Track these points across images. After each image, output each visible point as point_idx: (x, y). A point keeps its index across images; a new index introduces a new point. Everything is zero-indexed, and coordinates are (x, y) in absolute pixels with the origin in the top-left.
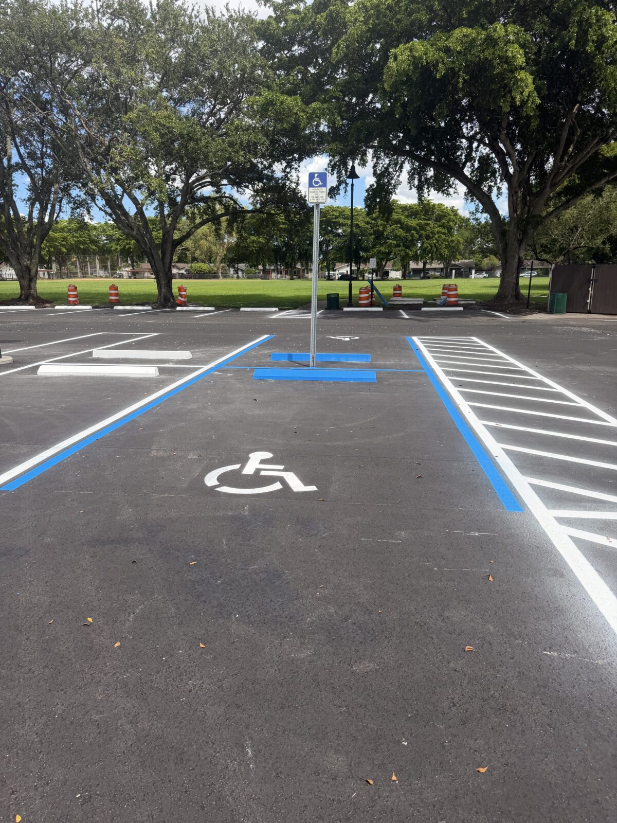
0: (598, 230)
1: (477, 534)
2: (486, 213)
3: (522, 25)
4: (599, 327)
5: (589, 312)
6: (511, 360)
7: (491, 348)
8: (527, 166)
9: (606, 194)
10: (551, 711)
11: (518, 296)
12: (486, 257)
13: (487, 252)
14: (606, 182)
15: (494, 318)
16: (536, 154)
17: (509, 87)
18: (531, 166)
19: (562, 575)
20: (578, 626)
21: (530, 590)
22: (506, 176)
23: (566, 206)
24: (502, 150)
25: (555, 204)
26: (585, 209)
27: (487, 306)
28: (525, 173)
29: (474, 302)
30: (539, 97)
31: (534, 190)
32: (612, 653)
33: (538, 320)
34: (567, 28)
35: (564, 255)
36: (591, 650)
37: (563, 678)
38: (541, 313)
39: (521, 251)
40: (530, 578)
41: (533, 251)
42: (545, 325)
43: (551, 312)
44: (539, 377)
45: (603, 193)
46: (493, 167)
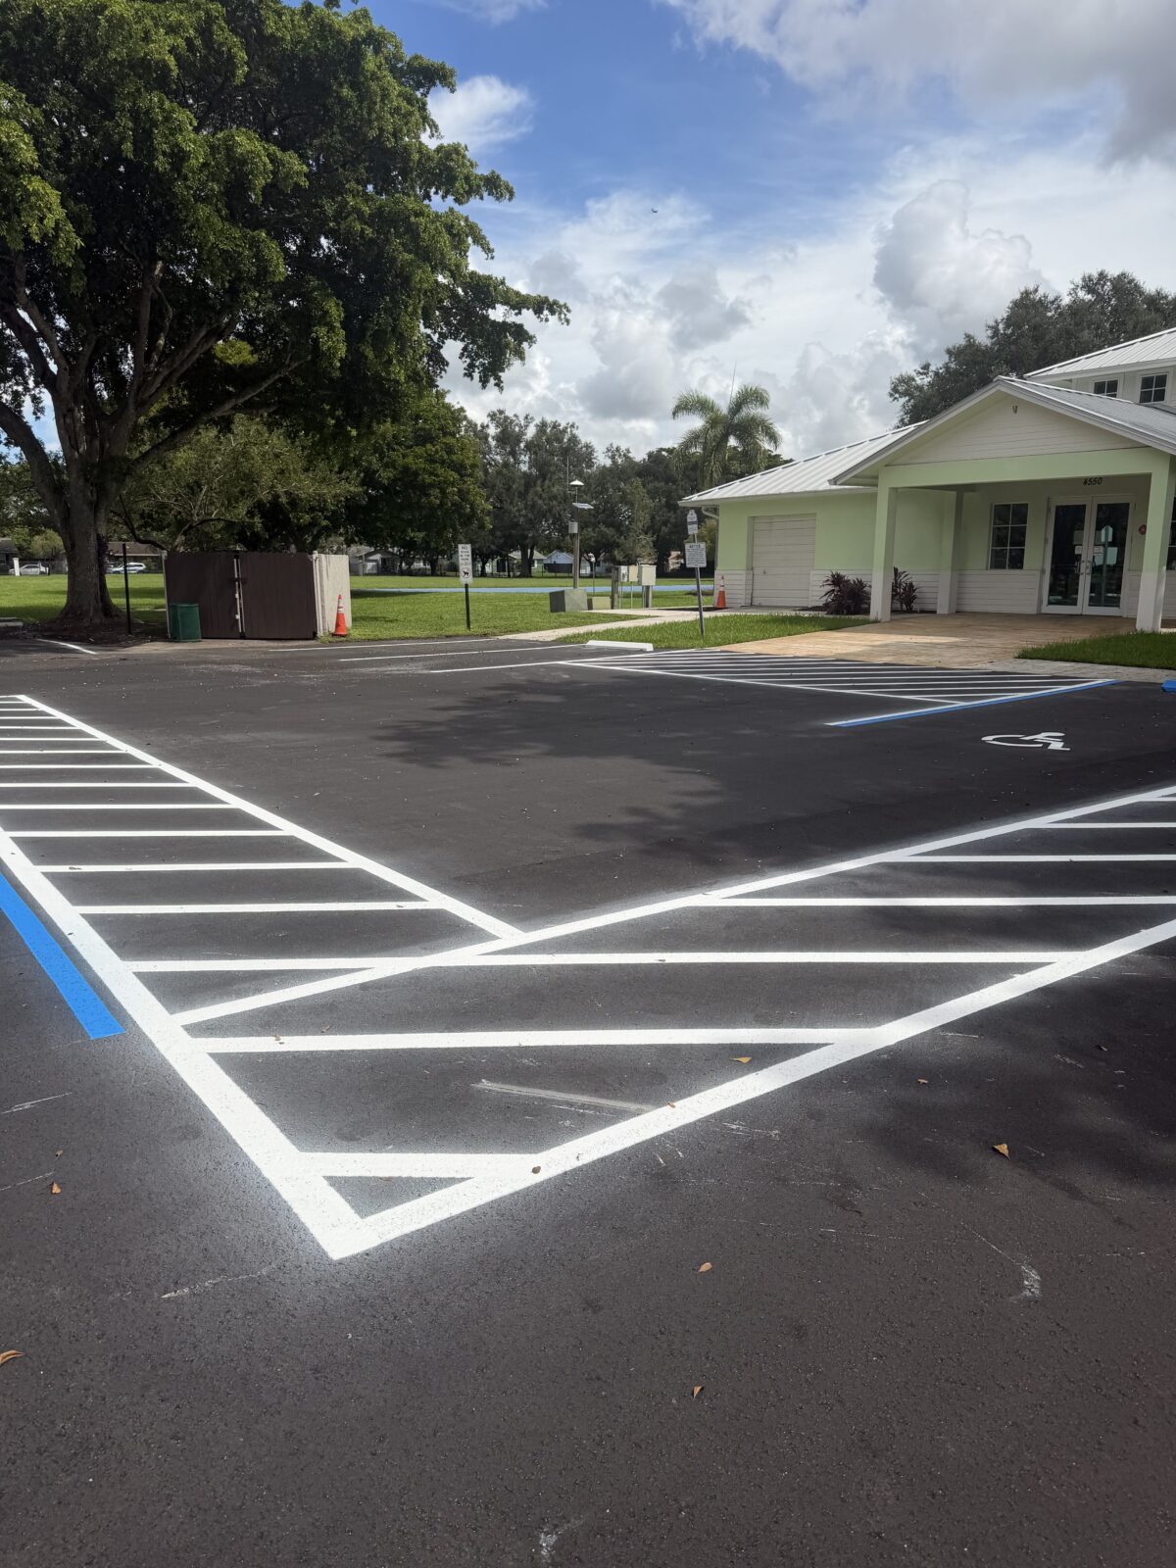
0: (237, 490)
1: (27, 1105)
2: (16, 445)
3: (21, 87)
4: (260, 663)
5: (243, 637)
6: (100, 736)
7: (58, 715)
8: (84, 361)
9: (237, 428)
10: (178, 1407)
11: (107, 609)
12: (39, 533)
13: (39, 524)
14: (232, 409)
15: (64, 655)
16: (98, 342)
17: (14, 203)
18: (91, 361)
19: (197, 1134)
20: (227, 1219)
21: (137, 1183)
22: (44, 378)
23: (171, 443)
24: (28, 324)
25: (151, 439)
26: (206, 453)
27: (50, 630)
28: (82, 373)
29: (20, 624)
30: (78, 235)
31: (108, 410)
32: (285, 1244)
33: (151, 655)
34: (114, 118)
35: (185, 534)
36: (249, 1256)
37: (200, 1331)
38: (156, 640)
39: (98, 523)
40: (138, 1161)
41: (126, 524)
42: (163, 664)
43: (175, 639)
44: (154, 763)
45: (233, 427)
46: (15, 356)
